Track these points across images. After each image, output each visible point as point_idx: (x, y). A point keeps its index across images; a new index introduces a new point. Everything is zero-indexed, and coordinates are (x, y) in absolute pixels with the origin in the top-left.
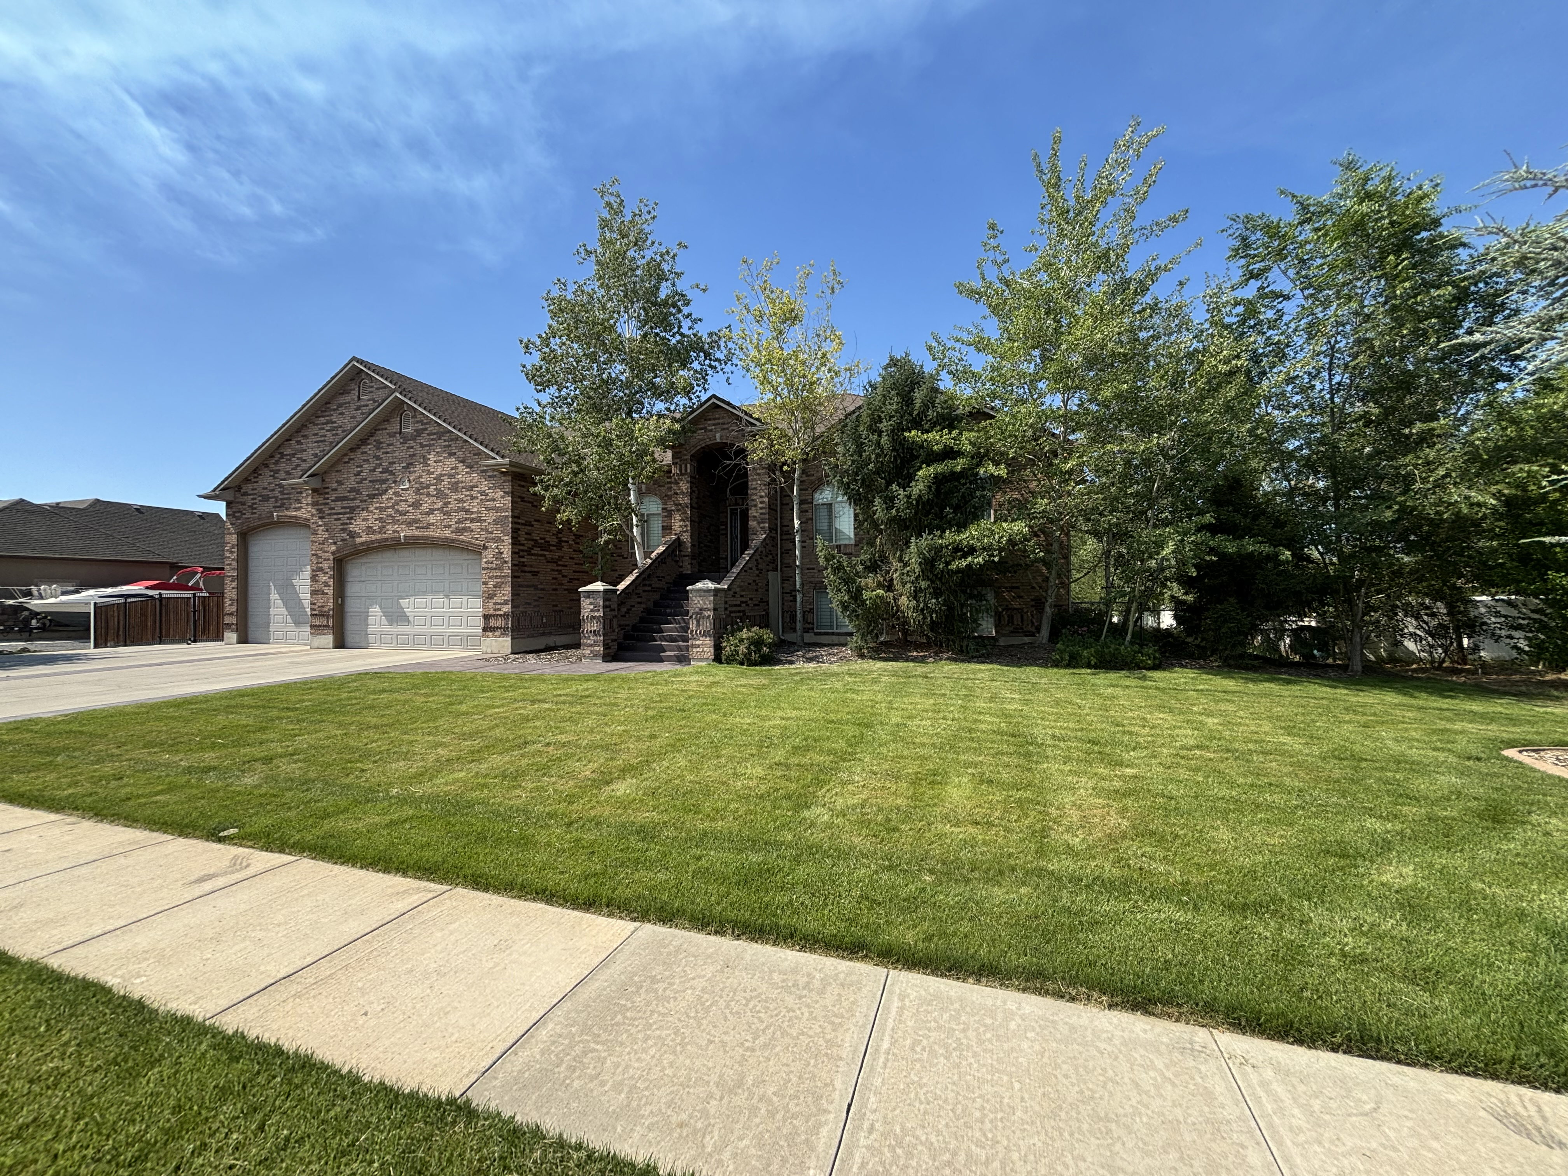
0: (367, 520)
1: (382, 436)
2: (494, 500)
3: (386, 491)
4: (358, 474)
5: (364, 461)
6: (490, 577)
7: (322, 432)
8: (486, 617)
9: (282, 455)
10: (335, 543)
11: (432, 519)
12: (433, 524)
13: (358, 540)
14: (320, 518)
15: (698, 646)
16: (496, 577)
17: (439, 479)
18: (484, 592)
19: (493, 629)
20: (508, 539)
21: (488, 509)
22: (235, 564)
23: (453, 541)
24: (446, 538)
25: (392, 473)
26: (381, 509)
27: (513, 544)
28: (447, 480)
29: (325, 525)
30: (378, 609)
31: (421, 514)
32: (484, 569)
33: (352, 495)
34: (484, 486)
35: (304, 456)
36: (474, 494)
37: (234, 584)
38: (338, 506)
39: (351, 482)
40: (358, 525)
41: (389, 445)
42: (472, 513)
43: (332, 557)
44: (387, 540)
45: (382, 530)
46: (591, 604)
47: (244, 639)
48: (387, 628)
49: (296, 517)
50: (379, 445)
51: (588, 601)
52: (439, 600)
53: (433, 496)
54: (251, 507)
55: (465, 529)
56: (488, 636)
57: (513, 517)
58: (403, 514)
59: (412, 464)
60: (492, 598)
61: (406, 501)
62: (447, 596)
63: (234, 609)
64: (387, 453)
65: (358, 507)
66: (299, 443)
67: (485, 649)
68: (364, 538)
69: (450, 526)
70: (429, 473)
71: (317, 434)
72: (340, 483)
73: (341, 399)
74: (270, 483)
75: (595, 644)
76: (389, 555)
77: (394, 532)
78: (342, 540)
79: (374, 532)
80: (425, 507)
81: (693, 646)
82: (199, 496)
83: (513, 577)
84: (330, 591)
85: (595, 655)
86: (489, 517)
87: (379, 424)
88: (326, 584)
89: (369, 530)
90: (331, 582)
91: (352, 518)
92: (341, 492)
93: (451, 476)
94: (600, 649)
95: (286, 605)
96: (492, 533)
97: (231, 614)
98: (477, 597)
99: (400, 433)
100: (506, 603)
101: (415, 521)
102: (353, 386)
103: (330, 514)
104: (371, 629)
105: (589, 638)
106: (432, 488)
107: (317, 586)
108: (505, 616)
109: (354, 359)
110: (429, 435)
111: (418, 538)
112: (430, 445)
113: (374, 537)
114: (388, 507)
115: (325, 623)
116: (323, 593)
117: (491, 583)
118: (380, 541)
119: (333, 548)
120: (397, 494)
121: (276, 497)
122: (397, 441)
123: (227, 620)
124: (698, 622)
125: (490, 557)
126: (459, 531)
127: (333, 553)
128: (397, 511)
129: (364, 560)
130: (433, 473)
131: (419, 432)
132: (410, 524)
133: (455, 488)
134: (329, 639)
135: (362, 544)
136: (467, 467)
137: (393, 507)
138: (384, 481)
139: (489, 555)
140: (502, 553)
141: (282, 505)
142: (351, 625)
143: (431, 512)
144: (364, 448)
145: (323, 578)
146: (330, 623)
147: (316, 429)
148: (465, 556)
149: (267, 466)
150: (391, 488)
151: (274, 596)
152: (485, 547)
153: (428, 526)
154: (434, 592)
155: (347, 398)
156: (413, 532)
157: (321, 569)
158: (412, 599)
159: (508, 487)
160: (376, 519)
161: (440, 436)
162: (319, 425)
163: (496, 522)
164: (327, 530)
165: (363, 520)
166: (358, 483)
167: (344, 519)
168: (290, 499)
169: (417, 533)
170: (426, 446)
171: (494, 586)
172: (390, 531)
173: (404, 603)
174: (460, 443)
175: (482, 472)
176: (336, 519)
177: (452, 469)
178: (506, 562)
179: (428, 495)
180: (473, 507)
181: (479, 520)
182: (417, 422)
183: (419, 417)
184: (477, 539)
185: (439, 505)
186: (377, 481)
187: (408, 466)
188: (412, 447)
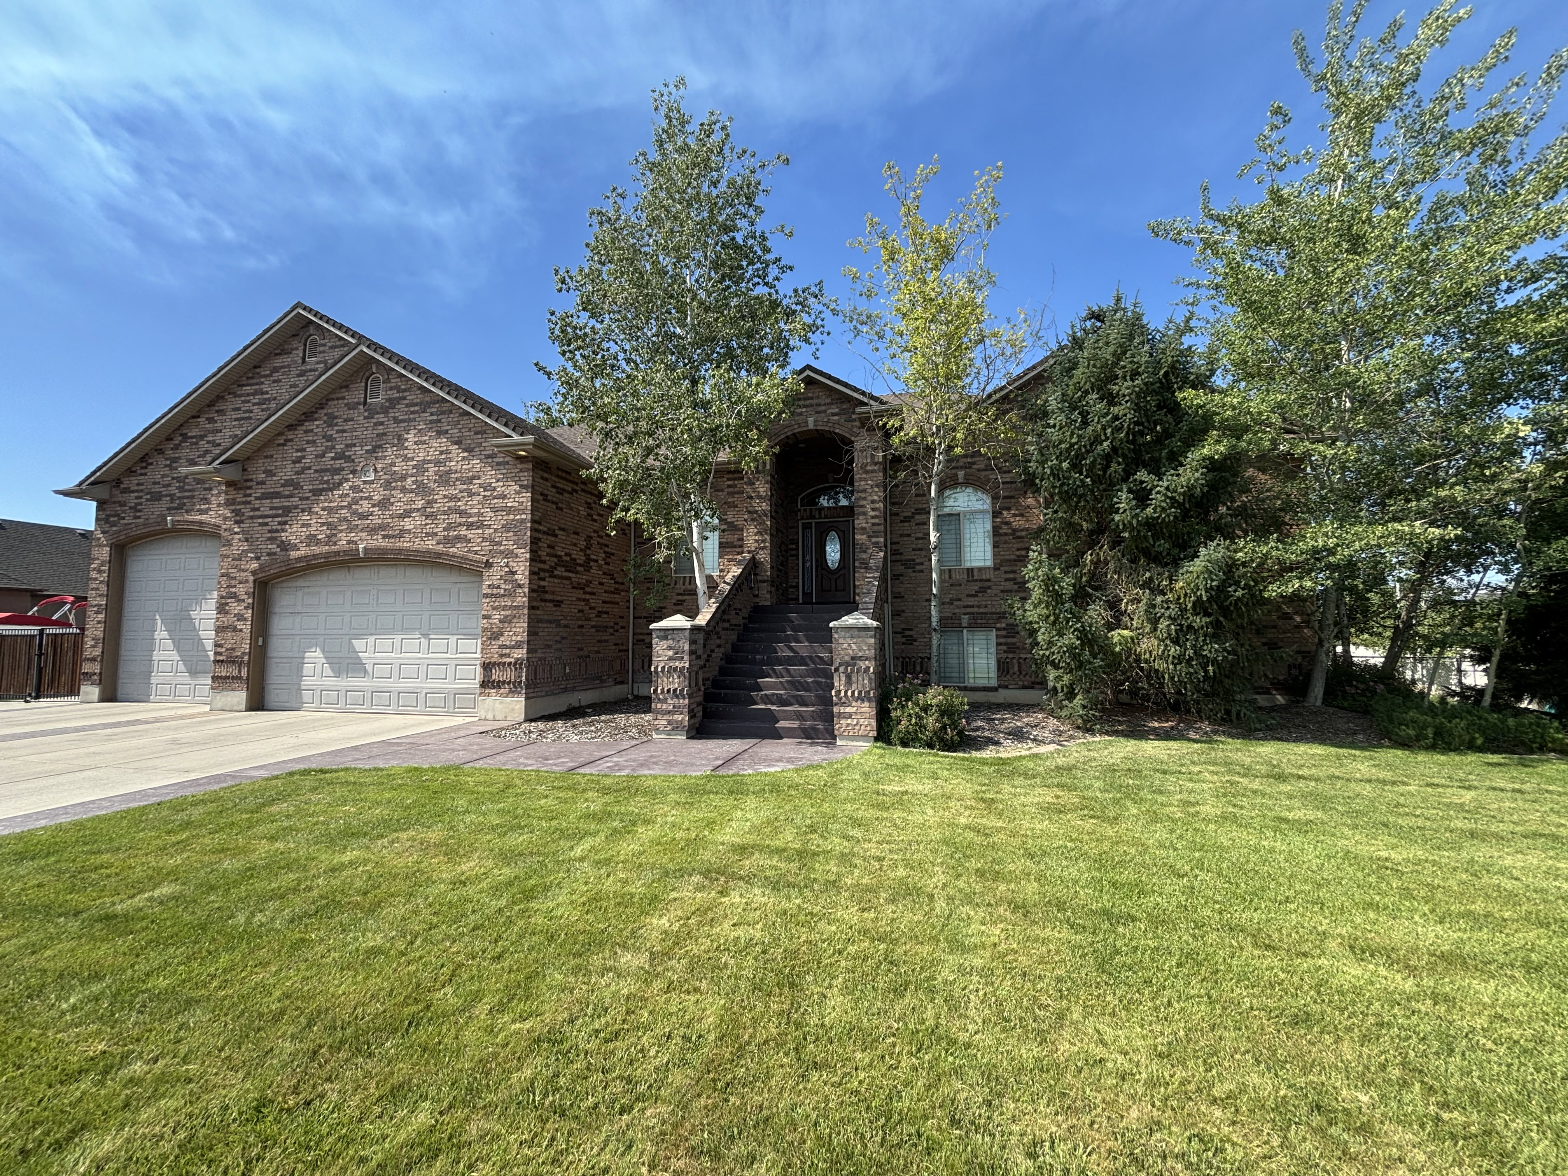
0: (309, 525)
1: (337, 408)
2: (504, 497)
3: (340, 484)
4: (298, 460)
5: (308, 442)
6: (494, 608)
8: (487, 667)
9: (185, 437)
10: (258, 558)
11: (408, 523)
12: (409, 531)
13: (294, 554)
14: (236, 522)
15: (850, 716)
16: (504, 608)
17: (421, 468)
18: (484, 630)
19: (498, 685)
20: (524, 554)
21: (495, 510)
22: (103, 588)
23: (439, 555)
24: (429, 552)
25: (349, 459)
26: (330, 510)
27: (532, 560)
28: (432, 469)
29: (243, 532)
30: (318, 653)
31: (392, 517)
32: (486, 596)
33: (287, 491)
34: (489, 476)
35: (218, 438)
36: (474, 488)
37: (101, 617)
38: (265, 506)
39: (287, 472)
40: (294, 533)
41: (346, 420)
42: (470, 516)
43: (251, 579)
44: (337, 553)
45: (331, 539)
46: (670, 648)
47: (110, 696)
48: (332, 681)
49: (201, 523)
50: (331, 421)
51: (664, 644)
52: (413, 642)
53: (412, 491)
54: (134, 509)
55: (458, 538)
56: (489, 695)
57: (533, 521)
58: (363, 517)
59: (380, 447)
60: (496, 638)
61: (369, 498)
62: (426, 636)
63: (98, 652)
64: (344, 431)
65: (296, 507)
66: (211, 420)
67: (482, 714)
68: (303, 551)
69: (436, 534)
70: (406, 459)
71: (239, 409)
72: (270, 473)
73: (277, 362)
74: (163, 476)
75: (676, 710)
76: (338, 577)
77: (349, 542)
78: (269, 554)
79: (318, 543)
80: (398, 507)
81: (840, 715)
82: (57, 492)
83: (531, 608)
84: (246, 627)
85: (676, 727)
86: (495, 522)
87: (334, 391)
88: (240, 617)
89: (311, 540)
90: (249, 614)
91: (285, 523)
92: (272, 485)
93: (438, 463)
94: (683, 718)
95: (178, 647)
96: (499, 543)
97: (93, 660)
98: (474, 636)
99: (365, 403)
100: (518, 645)
101: (382, 527)
102: (295, 344)
103: (252, 517)
104: (306, 682)
105: (665, 701)
106: (410, 480)
107: (225, 620)
108: (518, 665)
109: (298, 305)
110: (407, 406)
111: (385, 551)
112: (410, 420)
113: (317, 550)
114: (342, 508)
115: (235, 673)
116: (235, 629)
117: (497, 617)
118: (327, 555)
119: (255, 565)
120: (355, 489)
121: (172, 496)
122: (359, 415)
123: (87, 668)
124: (849, 677)
125: (495, 579)
126: (449, 541)
127: (254, 573)
128: (355, 513)
129: (300, 583)
130: (412, 459)
131: (393, 403)
132: (373, 530)
133: (444, 479)
134: (240, 697)
135: (299, 559)
136: (465, 450)
137: (349, 506)
138: (338, 471)
139: (493, 576)
140: (514, 573)
141: (181, 506)
142: (276, 677)
143: (407, 514)
144: (308, 425)
145: (236, 608)
146: (244, 673)
147: (236, 402)
148: (454, 577)
149: (161, 452)
150: (347, 480)
151: (161, 634)
152: (488, 565)
153: (402, 533)
154: (404, 630)
155: (286, 360)
156: (378, 542)
157: (234, 596)
158: (371, 639)
159: (527, 478)
160: (323, 524)
161: (424, 407)
162: (241, 396)
163: (506, 528)
164: (247, 540)
165: (303, 526)
166: (297, 473)
167: (274, 523)
168: (193, 497)
169: (385, 544)
170: (403, 421)
171: (501, 621)
172: (343, 541)
173: (358, 644)
174: (454, 417)
175: (488, 457)
176: (261, 525)
177: (441, 453)
178: (520, 586)
179: (403, 490)
180: (472, 506)
181: (480, 525)
182: (391, 389)
183: (394, 381)
184: (476, 553)
185: (420, 504)
186: (326, 470)
187: (374, 450)
188: (382, 423)
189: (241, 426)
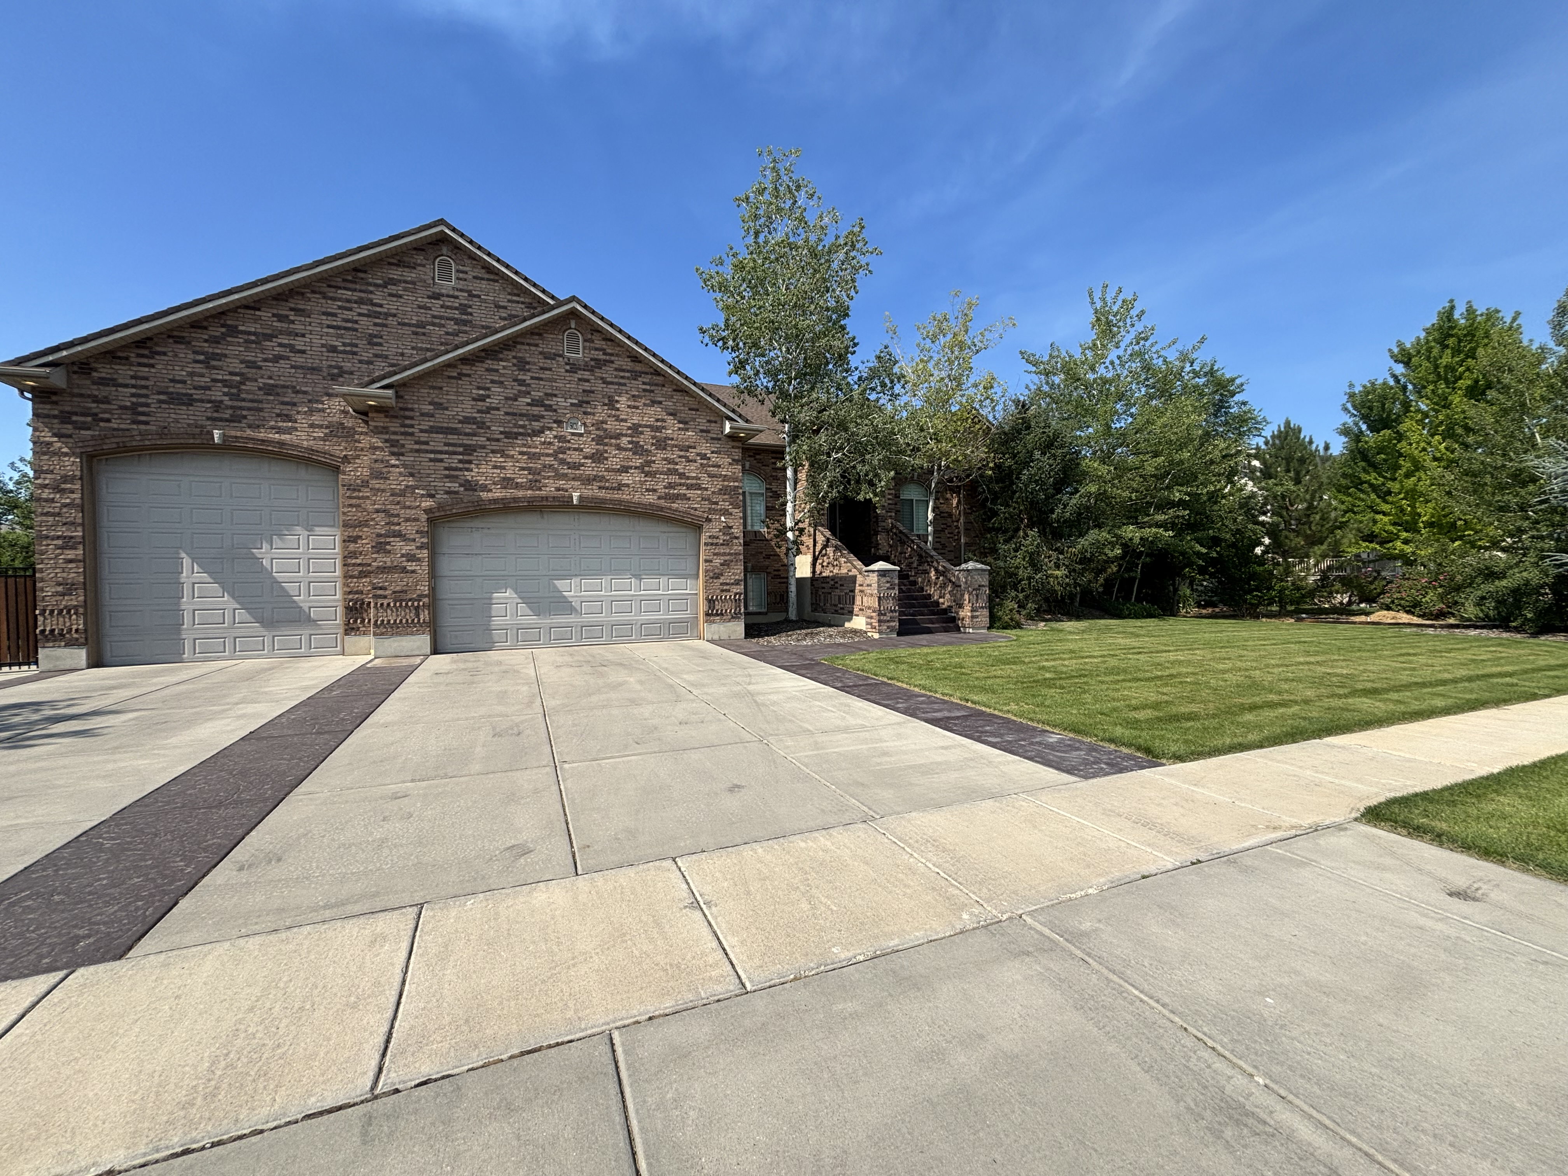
0: (504, 468)
1: (532, 355)
2: (719, 466)
3: (541, 431)
4: (482, 399)
5: (492, 382)
6: (715, 554)
7: (348, 314)
8: (711, 602)
10: (432, 496)
11: (626, 479)
12: (628, 485)
13: (484, 495)
16: (724, 554)
17: (635, 428)
18: (706, 571)
19: (721, 614)
20: (740, 513)
21: (711, 476)
23: (660, 508)
24: (651, 505)
25: (549, 408)
26: (533, 457)
29: (404, 466)
30: (509, 593)
31: (607, 470)
32: (707, 544)
33: (468, 428)
34: (705, 448)
35: (299, 343)
36: (691, 455)
38: (438, 441)
39: (467, 408)
40: (482, 473)
41: (542, 369)
42: (688, 478)
43: (424, 517)
44: (546, 499)
45: (534, 484)
47: (105, 659)
48: (533, 619)
49: (282, 444)
50: (522, 365)
51: (885, 579)
52: (622, 581)
53: (626, 450)
54: (133, 409)
55: (678, 497)
56: (713, 622)
58: (576, 466)
59: (588, 403)
60: (718, 577)
61: (579, 450)
62: (637, 576)
64: (541, 379)
65: (483, 447)
66: (281, 318)
67: (708, 636)
68: (498, 493)
69: (655, 490)
70: (618, 419)
71: (334, 315)
72: (439, 406)
73: (395, 273)
74: (192, 374)
75: (892, 620)
77: (558, 489)
78: (447, 493)
79: (518, 486)
80: (614, 463)
83: (746, 555)
84: (423, 569)
86: (712, 486)
88: (411, 558)
89: (507, 482)
90: (423, 555)
91: (470, 462)
92: (442, 419)
93: (654, 429)
94: (896, 624)
96: (716, 503)
97: (65, 612)
98: (693, 576)
99: (562, 357)
100: (737, 583)
101: (595, 478)
102: (420, 259)
103: (418, 451)
104: (497, 621)
106: (624, 440)
107: (387, 560)
108: (737, 598)
109: (441, 222)
110: (616, 370)
111: (604, 501)
112: (620, 384)
113: (520, 493)
114: (548, 455)
115: (410, 617)
116: (404, 570)
117: (717, 561)
118: (531, 500)
119: (428, 503)
120: (562, 439)
121: (216, 403)
122: (559, 368)
123: (45, 624)
124: (977, 596)
125: (715, 531)
126: (667, 497)
127: (427, 511)
128: (563, 462)
130: (625, 421)
131: (599, 364)
132: (588, 481)
133: (661, 444)
134: (422, 641)
135: (495, 501)
136: (680, 422)
137: (555, 455)
138: (538, 418)
139: (711, 530)
140: (729, 528)
141: (232, 420)
142: (449, 620)
143: (625, 469)
145: (400, 547)
146: (424, 615)
147: (333, 306)
148: (663, 527)
150: (550, 429)
151: (194, 576)
152: (709, 520)
153: (620, 487)
154: (615, 571)
155: (410, 275)
156: (593, 491)
157: (399, 535)
158: (575, 581)
159: (737, 454)
160: (523, 469)
161: (636, 375)
162: (334, 299)
163: (723, 491)
164: (412, 475)
165: (495, 467)
166: (479, 412)
167: (454, 461)
168: (261, 410)
169: (602, 494)
170: (612, 383)
171: (722, 565)
172: (550, 488)
173: (561, 584)
174: (668, 390)
175: (702, 431)
176: (431, 460)
177: (657, 420)
178: (737, 538)
179: (619, 448)
180: (691, 471)
181: (699, 487)
182: (596, 349)
183: (599, 343)
184: (696, 509)
185: (638, 462)
186: (521, 415)
187: (581, 404)
188: (588, 381)
189: (341, 336)
